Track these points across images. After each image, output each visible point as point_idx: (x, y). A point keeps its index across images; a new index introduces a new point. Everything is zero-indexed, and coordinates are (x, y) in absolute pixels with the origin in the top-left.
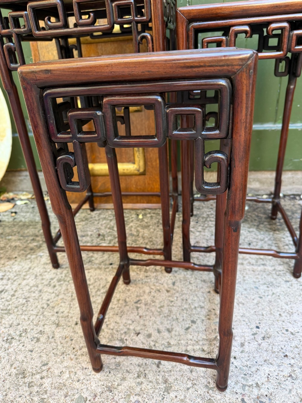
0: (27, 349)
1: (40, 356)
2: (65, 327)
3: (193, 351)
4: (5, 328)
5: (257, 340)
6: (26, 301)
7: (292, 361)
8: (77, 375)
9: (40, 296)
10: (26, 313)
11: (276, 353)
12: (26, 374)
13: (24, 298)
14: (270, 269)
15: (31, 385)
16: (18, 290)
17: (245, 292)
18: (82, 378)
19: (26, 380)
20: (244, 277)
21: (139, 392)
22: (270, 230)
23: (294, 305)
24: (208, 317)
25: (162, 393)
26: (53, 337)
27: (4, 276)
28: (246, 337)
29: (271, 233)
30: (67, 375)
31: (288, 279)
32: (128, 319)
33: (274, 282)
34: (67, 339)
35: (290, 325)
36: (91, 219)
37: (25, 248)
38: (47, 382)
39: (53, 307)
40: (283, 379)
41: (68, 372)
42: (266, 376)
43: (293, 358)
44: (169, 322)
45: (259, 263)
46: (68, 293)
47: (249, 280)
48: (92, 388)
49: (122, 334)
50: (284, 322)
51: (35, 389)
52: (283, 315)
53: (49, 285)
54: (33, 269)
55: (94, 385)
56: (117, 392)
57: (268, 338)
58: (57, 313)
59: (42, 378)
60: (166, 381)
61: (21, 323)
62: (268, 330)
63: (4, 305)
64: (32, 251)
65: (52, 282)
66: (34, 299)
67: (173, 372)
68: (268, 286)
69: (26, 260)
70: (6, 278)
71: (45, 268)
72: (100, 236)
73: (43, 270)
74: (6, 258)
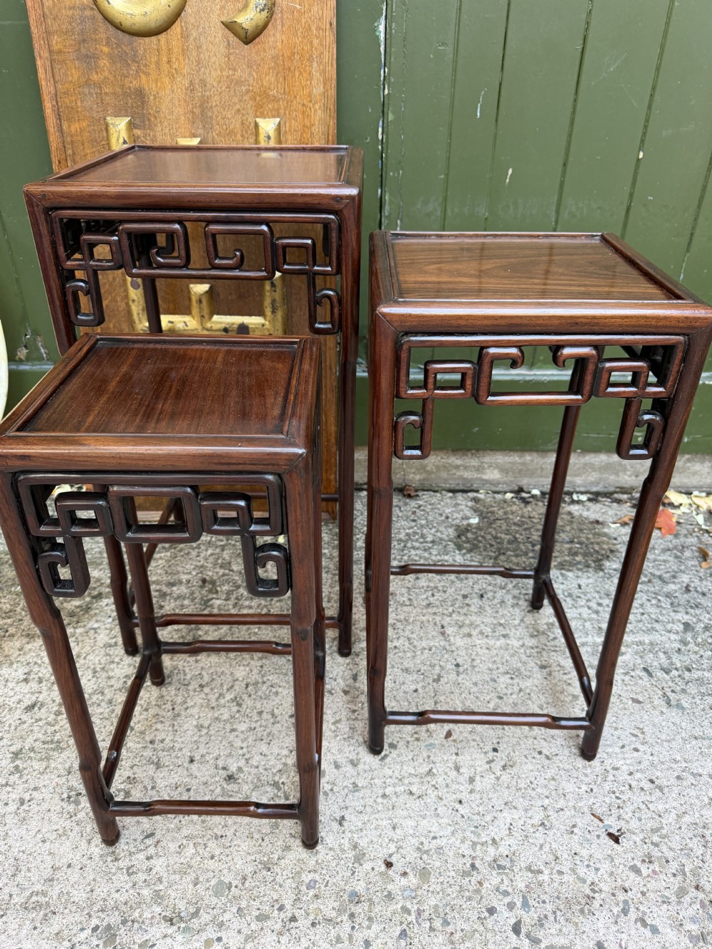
1: (138, 822)
2: (171, 767)
3: (395, 796)
4: (59, 776)
5: (494, 771)
7: (546, 802)
8: (207, 849)
11: (523, 791)
14: (516, 644)
15: (131, 871)
17: (475, 689)
18: (217, 853)
19: (121, 864)
20: (473, 660)
21: (315, 866)
24: (416, 736)
25: (351, 865)
26: (153, 788)
27: (28, 673)
28: (477, 768)
30: (190, 850)
32: (282, 748)
33: (522, 670)
34: (179, 789)
35: (544, 743)
39: (142, 732)
40: (532, 830)
41: (192, 845)
42: (506, 827)
43: (547, 797)
44: (352, 748)
45: (497, 634)
46: (165, 704)
47: (481, 665)
48: (237, 866)
49: (274, 775)
50: (535, 739)
51: (141, 877)
54: (85, 658)
55: (240, 862)
56: (278, 870)
57: (511, 766)
58: (152, 742)
59: (148, 859)
60: (355, 847)
62: (512, 753)
63: (46, 733)
64: (75, 619)
66: (101, 719)
67: (365, 832)
68: (513, 676)
70: (34, 678)
71: (108, 655)
72: (207, 585)
73: (105, 658)
74: (22, 636)
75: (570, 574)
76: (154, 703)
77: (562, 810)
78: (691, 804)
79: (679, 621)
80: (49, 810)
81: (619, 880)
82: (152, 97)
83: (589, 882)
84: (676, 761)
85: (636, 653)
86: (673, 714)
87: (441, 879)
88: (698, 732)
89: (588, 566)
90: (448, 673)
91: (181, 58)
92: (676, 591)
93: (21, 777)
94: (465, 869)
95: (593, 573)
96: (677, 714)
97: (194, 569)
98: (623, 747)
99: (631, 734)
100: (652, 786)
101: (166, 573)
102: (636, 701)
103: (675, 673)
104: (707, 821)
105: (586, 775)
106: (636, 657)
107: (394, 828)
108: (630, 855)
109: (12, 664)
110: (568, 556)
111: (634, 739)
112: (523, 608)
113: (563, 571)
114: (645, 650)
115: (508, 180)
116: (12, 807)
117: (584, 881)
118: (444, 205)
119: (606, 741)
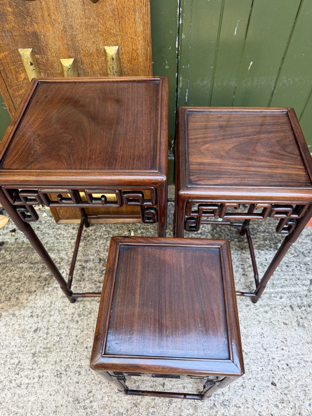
0: (75, 382)
1: (85, 386)
4: (52, 365)
6: (60, 338)
8: (113, 398)
9: (69, 332)
10: (63, 350)
12: (80, 400)
13: (57, 336)
15: (85, 408)
16: (49, 328)
18: (117, 400)
19: (81, 405)
21: (154, 405)
22: (239, 249)
23: (250, 329)
25: (168, 405)
27: (32, 312)
29: (239, 252)
30: (106, 399)
31: (248, 303)
35: (245, 347)
36: (88, 238)
37: (39, 278)
38: (95, 405)
39: (82, 343)
40: (238, 388)
41: (107, 396)
42: (228, 387)
46: (90, 328)
48: (125, 405)
51: (89, 410)
53: (72, 320)
54: (54, 304)
55: (125, 404)
56: (140, 407)
58: (86, 348)
59: (91, 402)
61: (62, 359)
63: (44, 343)
64: (47, 282)
65: (74, 317)
66: (65, 336)
69: (45, 293)
70: (35, 315)
71: (63, 302)
72: (102, 261)
73: (62, 304)
74: (27, 292)
75: (262, 252)
76: (85, 328)
77: (250, 379)
78: (302, 376)
79: (309, 279)
80: (51, 381)
81: (270, 411)
82: (42, 37)
83: (258, 412)
84: (298, 355)
85: (288, 297)
86: (300, 331)
87: (202, 411)
88: (309, 340)
89: (271, 247)
91: (56, 13)
92: (309, 261)
93: (37, 366)
94: (211, 406)
95: (273, 251)
96: (302, 331)
97: (95, 253)
98: (277, 348)
99: (281, 341)
100: (287, 367)
101: (83, 255)
102: (285, 324)
103: (303, 308)
104: (307, 384)
105: (261, 362)
106: (287, 300)
107: (184, 388)
108: (275, 400)
109: (24, 308)
110: (262, 241)
111: (282, 344)
112: (240, 273)
113: (260, 251)
114: (292, 295)
115: (249, 68)
116: (36, 380)
117: (256, 411)
118: (213, 81)
119: (271, 345)
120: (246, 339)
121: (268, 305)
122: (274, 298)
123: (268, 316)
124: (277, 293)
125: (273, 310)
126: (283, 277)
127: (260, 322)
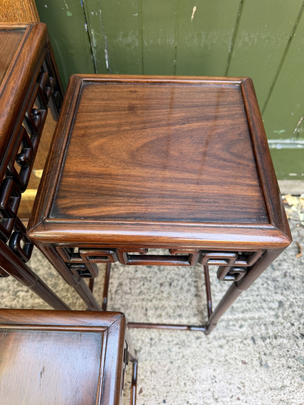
17: (158, 357)
20: (160, 335)
23: (199, 371)
31: (199, 335)
33: (186, 341)
35: (191, 396)
45: (176, 314)
47: (164, 339)
50: (186, 392)
52: (187, 384)
68: (181, 346)
79: (277, 300)
85: (250, 325)
86: (262, 371)
88: (273, 386)
90: (146, 346)
92: (278, 276)
96: (264, 372)
98: (232, 397)
99: (238, 387)
102: (244, 363)
103: (268, 341)
106: (249, 329)
111: (238, 391)
114: (255, 323)
115: (192, 17)
118: (141, 37)
119: (223, 393)
120: (193, 385)
121: (224, 337)
122: (232, 327)
123: (223, 352)
124: (237, 320)
125: (230, 344)
126: (245, 298)
127: (212, 360)
